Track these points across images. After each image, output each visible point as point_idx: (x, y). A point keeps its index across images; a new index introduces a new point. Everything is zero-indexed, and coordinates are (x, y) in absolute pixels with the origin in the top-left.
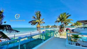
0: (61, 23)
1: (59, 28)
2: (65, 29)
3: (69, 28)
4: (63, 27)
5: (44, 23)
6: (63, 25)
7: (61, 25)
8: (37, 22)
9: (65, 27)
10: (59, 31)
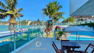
0: (50, 17)
1: (45, 26)
2: (54, 27)
3: (60, 26)
4: (51, 24)
5: (22, 16)
6: (51, 21)
7: (49, 21)
8: (8, 14)
9: (54, 23)
10: (45, 31)
